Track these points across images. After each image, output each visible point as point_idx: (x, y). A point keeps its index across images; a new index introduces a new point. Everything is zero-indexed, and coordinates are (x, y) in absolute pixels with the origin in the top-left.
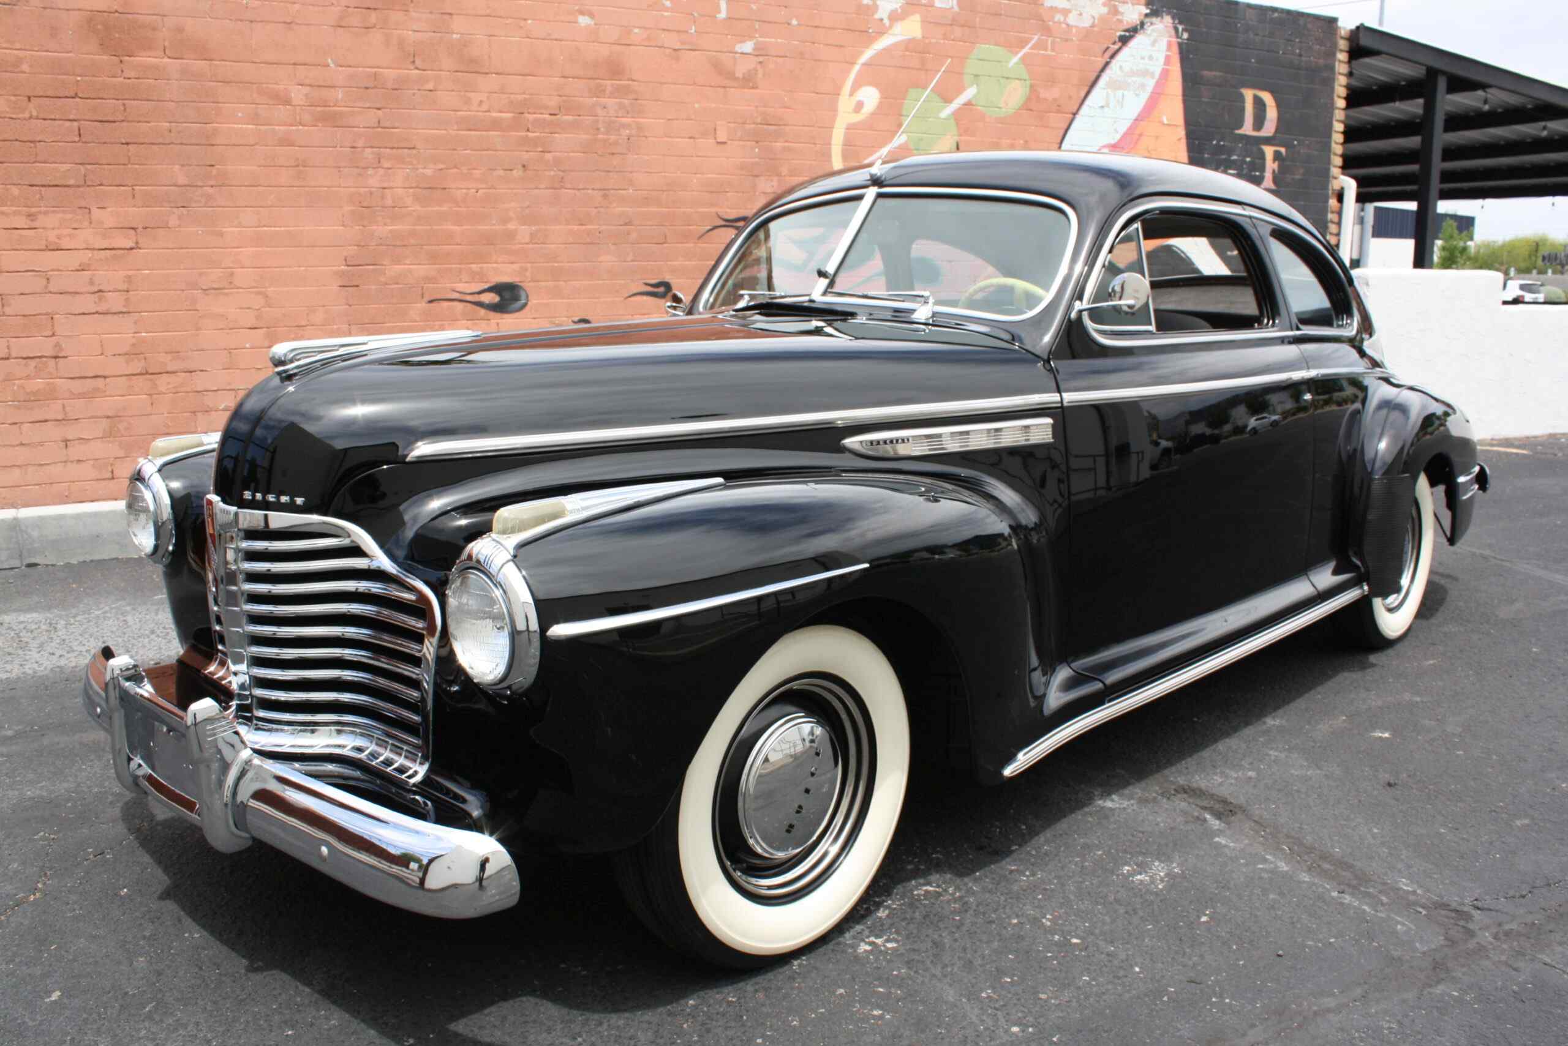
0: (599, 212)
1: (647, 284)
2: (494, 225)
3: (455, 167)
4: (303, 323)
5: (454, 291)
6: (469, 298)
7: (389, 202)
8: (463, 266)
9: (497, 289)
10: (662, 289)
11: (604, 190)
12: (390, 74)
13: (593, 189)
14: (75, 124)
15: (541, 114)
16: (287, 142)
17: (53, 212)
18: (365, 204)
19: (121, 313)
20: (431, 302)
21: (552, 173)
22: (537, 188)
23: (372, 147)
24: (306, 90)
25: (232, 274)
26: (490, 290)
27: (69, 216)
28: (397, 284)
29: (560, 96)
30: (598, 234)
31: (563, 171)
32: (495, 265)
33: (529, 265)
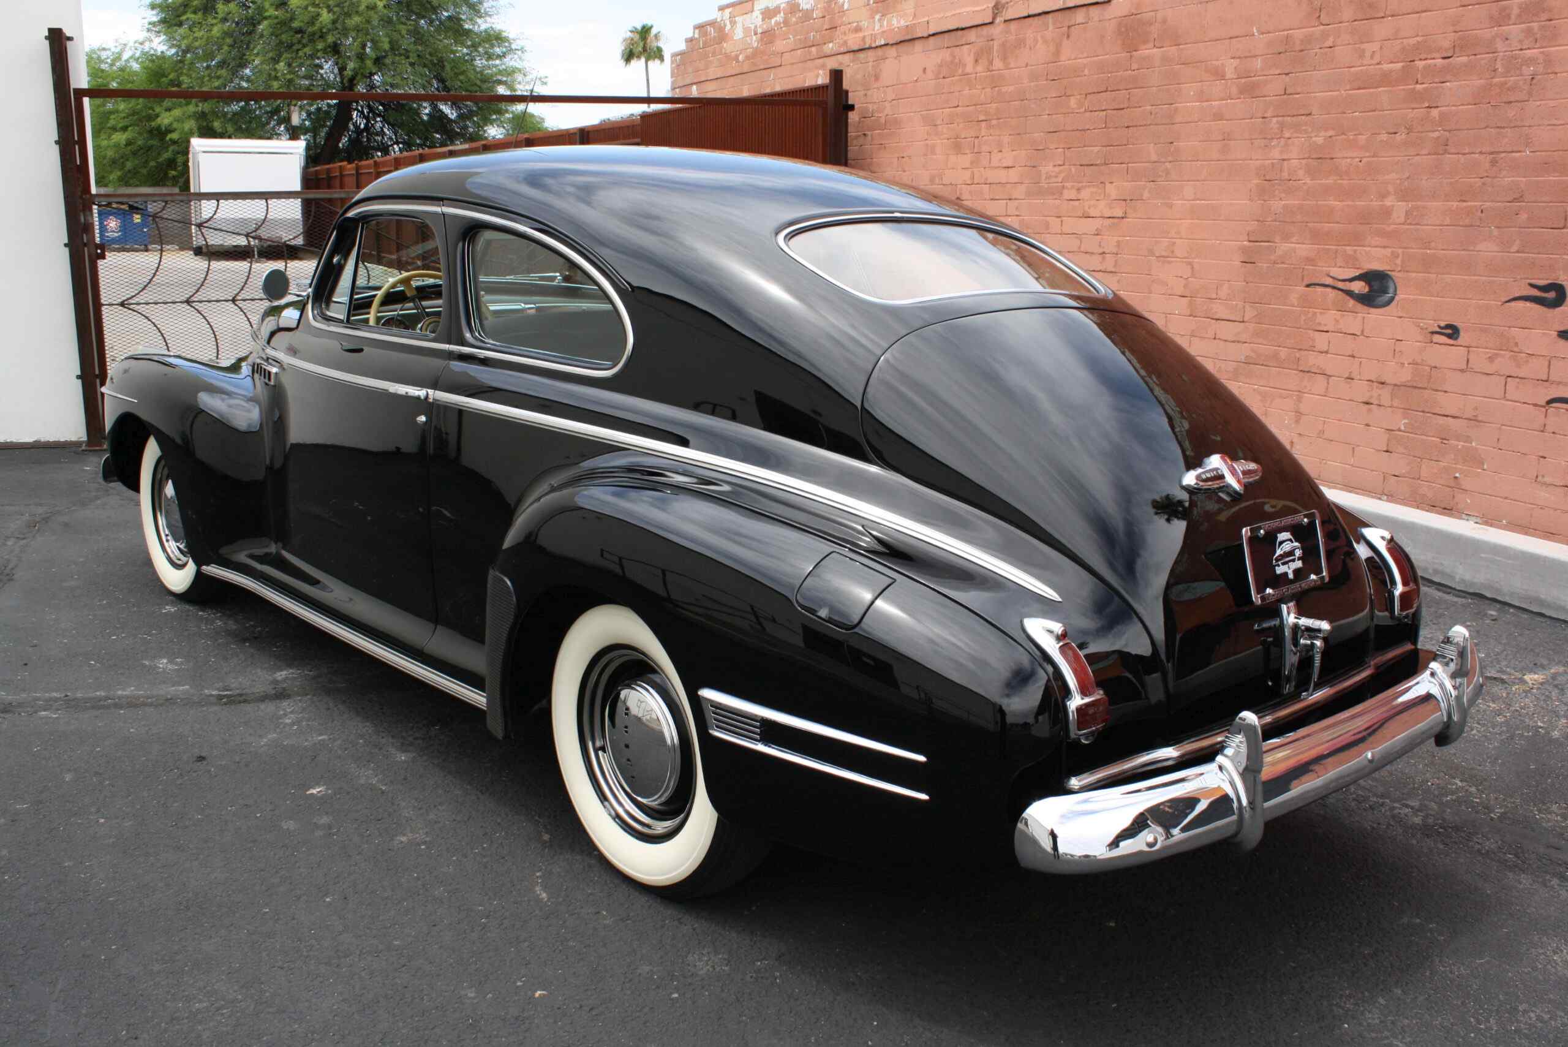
0: (1484, 184)
1: (1532, 286)
2: (1372, 201)
3: (1343, 134)
4: (1214, 296)
5: (1329, 276)
6: (1340, 285)
7: (1285, 175)
8: (1339, 248)
9: (1368, 277)
10: (1552, 295)
11: (1492, 153)
12: (1298, 34)
13: (1481, 153)
14: (1104, 113)
15: (1434, 59)
16: (1218, 116)
17: (1089, 186)
18: (1268, 178)
19: (1111, 272)
20: (1308, 286)
21: (1436, 134)
22: (1418, 155)
23: (1277, 116)
24: (1235, 62)
25: (1175, 243)
26: (1363, 277)
27: (1094, 190)
28: (1283, 263)
29: (1455, 32)
30: (1479, 213)
31: (1450, 131)
32: (1369, 249)
33: (1400, 251)
